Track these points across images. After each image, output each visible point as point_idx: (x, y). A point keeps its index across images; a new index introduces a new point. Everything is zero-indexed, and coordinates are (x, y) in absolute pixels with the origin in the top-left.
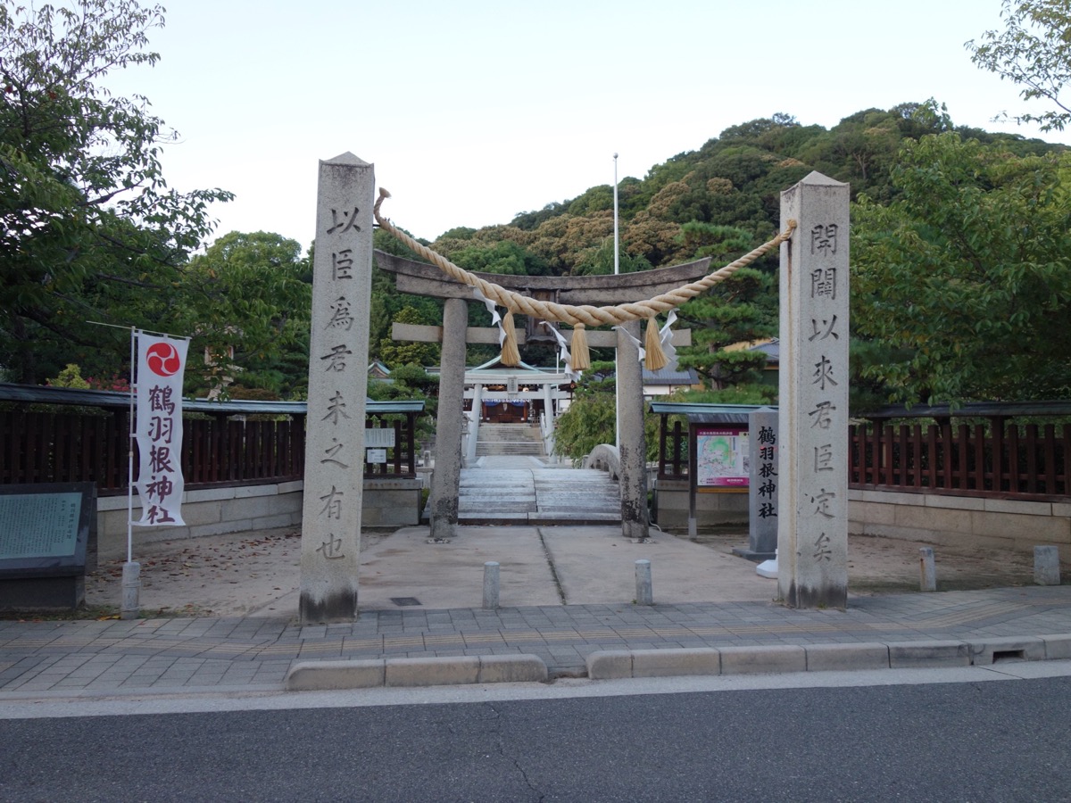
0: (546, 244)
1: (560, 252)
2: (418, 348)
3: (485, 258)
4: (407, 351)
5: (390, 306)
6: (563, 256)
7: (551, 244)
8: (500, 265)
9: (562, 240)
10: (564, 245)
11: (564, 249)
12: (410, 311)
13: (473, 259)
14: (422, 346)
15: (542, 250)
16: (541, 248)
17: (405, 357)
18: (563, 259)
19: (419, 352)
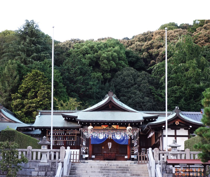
0: (139, 45)
1: (148, 49)
2: (41, 101)
3: (98, 47)
4: (31, 103)
5: (22, 71)
6: (151, 51)
7: (142, 45)
8: (108, 51)
9: (150, 42)
10: (151, 44)
11: (151, 47)
12: (37, 73)
13: (90, 47)
14: (44, 99)
15: (137, 50)
16: (135, 48)
17: (30, 107)
18: (151, 52)
19: (42, 104)
